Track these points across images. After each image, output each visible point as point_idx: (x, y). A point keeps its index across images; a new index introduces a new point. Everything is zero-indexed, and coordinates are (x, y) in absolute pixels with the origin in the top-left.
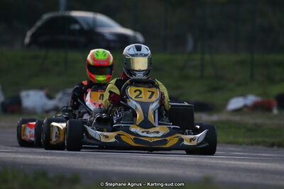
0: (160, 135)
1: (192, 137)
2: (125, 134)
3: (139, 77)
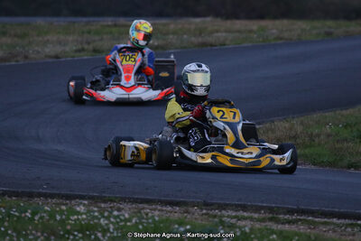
0: (254, 155)
1: (281, 156)
2: (220, 154)
3: (200, 92)
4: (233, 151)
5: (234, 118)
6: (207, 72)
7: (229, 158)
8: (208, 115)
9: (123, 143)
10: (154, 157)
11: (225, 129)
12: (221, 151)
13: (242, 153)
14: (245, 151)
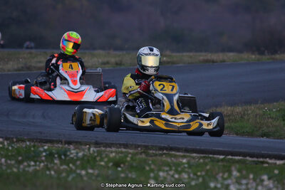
0: (185, 120)
1: (209, 122)
2: (157, 119)
3: (151, 72)
4: (168, 117)
5: (172, 90)
6: (157, 55)
7: (164, 122)
8: (151, 87)
9: (85, 110)
10: (105, 121)
11: (163, 99)
12: (159, 116)
13: (175, 119)
14: (178, 117)
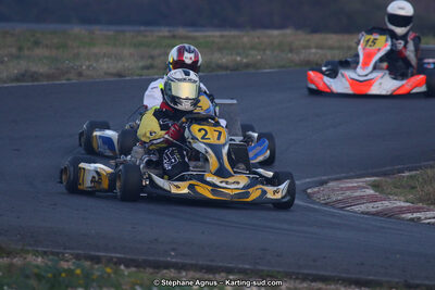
0: (241, 186)
1: (275, 188)
2: (199, 183)
3: (186, 106)
4: (216, 180)
5: (219, 138)
6: (195, 82)
7: (210, 188)
8: (187, 134)
9: (82, 165)
10: (118, 184)
11: (207, 152)
12: (201, 179)
13: (227, 183)
14: (230, 180)
